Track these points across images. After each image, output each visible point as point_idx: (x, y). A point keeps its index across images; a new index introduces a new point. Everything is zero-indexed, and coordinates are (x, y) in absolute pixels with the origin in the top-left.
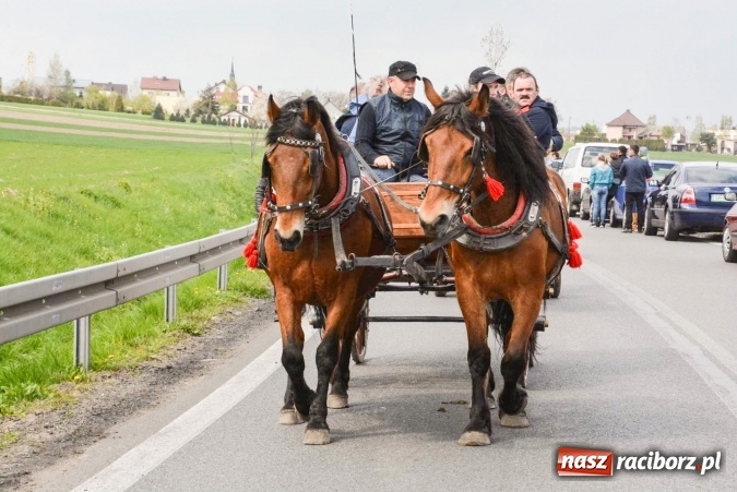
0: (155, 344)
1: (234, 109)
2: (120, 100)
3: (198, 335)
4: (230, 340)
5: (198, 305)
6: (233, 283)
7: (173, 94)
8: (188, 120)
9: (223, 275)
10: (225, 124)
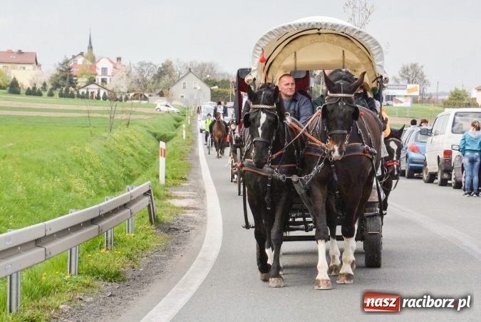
1: (92, 81)
5: (46, 291)
6: (86, 266)
7: (28, 67)
8: (45, 94)
9: (73, 258)
10: (83, 97)
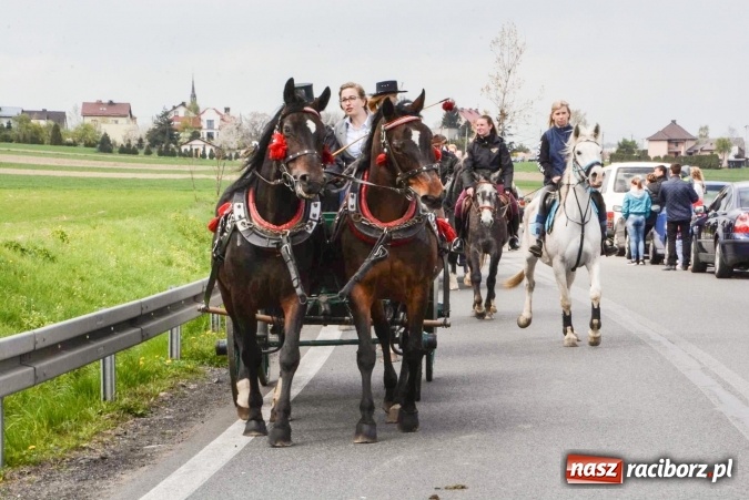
0: (86, 431)
2: (56, 130)
3: (142, 415)
4: (182, 421)
5: (144, 378)
6: (189, 349)
7: (122, 120)
8: (142, 152)
9: (175, 341)
10: (189, 154)
